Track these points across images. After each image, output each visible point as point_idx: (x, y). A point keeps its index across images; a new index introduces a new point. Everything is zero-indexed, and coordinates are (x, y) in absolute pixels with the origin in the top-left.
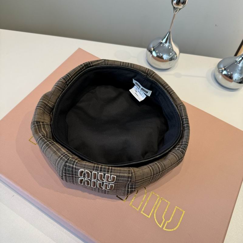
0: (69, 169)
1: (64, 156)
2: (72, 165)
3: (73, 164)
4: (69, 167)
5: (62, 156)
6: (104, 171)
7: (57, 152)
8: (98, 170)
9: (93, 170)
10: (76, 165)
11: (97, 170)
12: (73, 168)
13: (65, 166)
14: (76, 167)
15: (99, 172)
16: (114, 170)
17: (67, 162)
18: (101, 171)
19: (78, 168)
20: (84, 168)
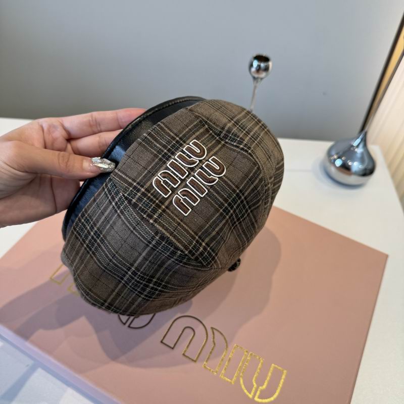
0: (144, 203)
1: (119, 208)
2: (139, 194)
3: (138, 190)
4: (140, 199)
5: (119, 211)
6: (178, 149)
7: (111, 222)
8: (170, 157)
9: (165, 163)
10: (142, 186)
11: (168, 158)
12: (144, 194)
13: (135, 206)
14: (146, 187)
15: (173, 157)
16: (184, 136)
17: (130, 202)
18: (173, 154)
19: (148, 184)
20: (153, 175)
